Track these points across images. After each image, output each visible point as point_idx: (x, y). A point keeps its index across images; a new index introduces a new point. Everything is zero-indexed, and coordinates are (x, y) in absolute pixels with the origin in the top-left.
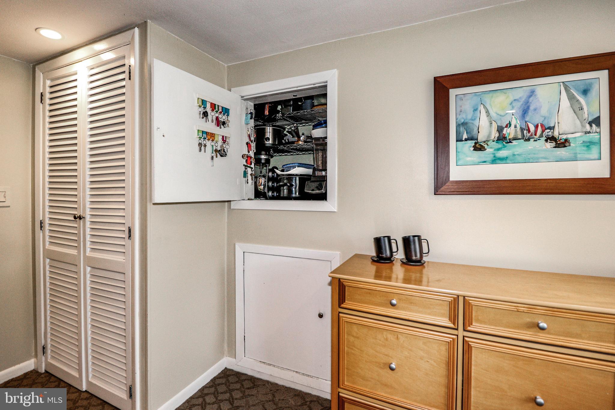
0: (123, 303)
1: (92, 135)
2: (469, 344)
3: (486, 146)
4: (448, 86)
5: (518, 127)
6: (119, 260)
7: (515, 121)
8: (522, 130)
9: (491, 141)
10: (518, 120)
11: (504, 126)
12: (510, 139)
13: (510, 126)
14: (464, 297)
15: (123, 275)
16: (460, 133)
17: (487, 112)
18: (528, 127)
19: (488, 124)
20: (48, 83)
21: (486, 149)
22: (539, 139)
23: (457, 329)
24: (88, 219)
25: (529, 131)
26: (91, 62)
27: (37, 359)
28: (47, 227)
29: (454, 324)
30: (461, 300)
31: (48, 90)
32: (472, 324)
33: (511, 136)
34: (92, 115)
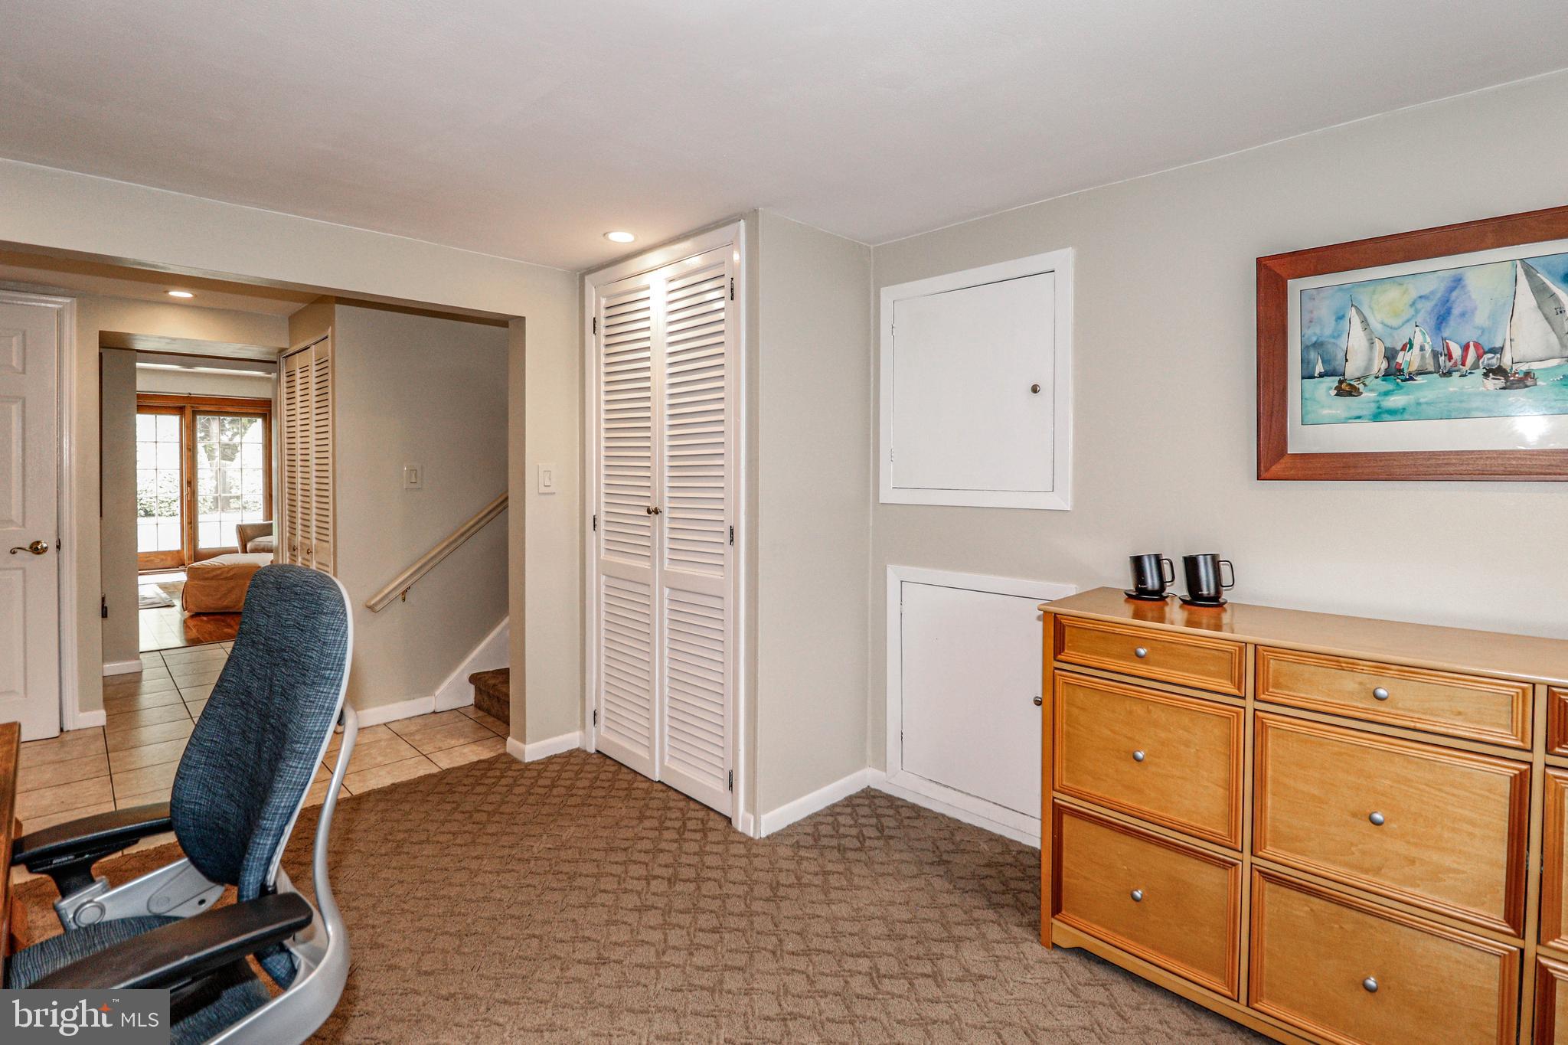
0: (720, 643)
1: (673, 385)
2: (1262, 722)
3: (1361, 387)
4: (1284, 275)
5: (1428, 348)
6: (716, 577)
7: (1421, 337)
8: (1436, 355)
9: (1372, 377)
10: (1427, 336)
11: (1399, 348)
12: (1410, 373)
13: (1411, 347)
14: (1256, 645)
15: (719, 600)
16: (1308, 363)
17: (1364, 321)
18: (1448, 349)
19: (1365, 343)
20: (604, 302)
21: (1362, 393)
22: (1470, 373)
23: (1244, 698)
24: (666, 513)
25: (1450, 356)
26: (670, 272)
27: (585, 732)
28: (602, 526)
29: (1239, 689)
30: (1250, 650)
31: (603, 313)
32: (1267, 691)
33: (1414, 368)
34: (671, 354)
